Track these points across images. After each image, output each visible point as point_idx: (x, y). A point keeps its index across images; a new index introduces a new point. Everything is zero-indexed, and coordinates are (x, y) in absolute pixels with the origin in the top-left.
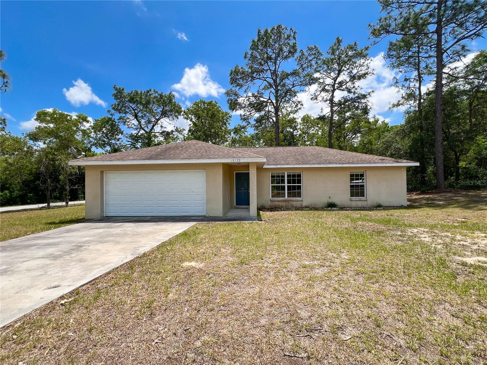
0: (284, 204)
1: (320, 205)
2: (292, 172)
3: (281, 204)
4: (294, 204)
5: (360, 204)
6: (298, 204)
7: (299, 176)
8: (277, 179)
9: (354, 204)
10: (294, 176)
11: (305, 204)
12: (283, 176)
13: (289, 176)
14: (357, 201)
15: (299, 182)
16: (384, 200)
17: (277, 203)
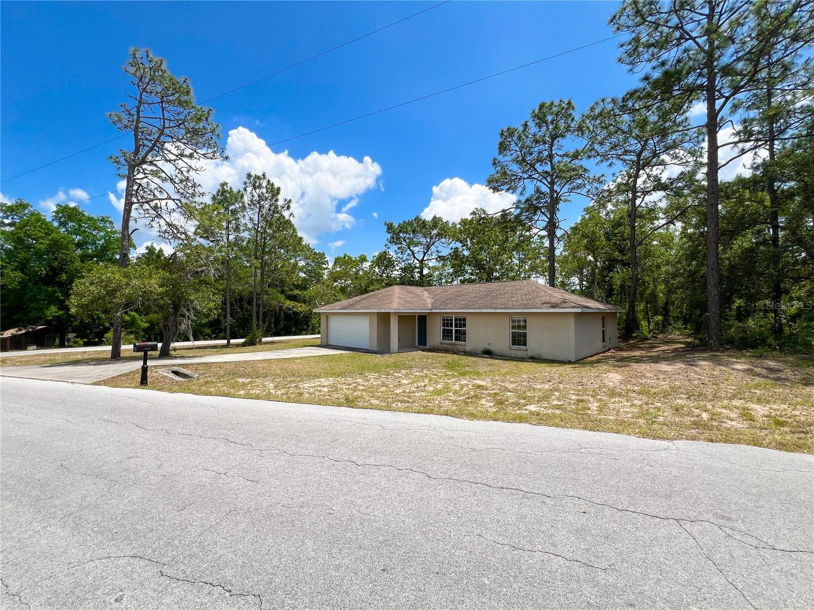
0: (450, 347)
1: (479, 351)
2: (459, 316)
3: (448, 346)
4: (459, 347)
5: (520, 354)
6: (462, 348)
7: (464, 320)
8: (447, 322)
9: (514, 354)
10: (460, 320)
11: (468, 348)
12: (452, 320)
13: (456, 320)
14: (518, 350)
15: (464, 325)
16: (545, 352)
17: (445, 346)
